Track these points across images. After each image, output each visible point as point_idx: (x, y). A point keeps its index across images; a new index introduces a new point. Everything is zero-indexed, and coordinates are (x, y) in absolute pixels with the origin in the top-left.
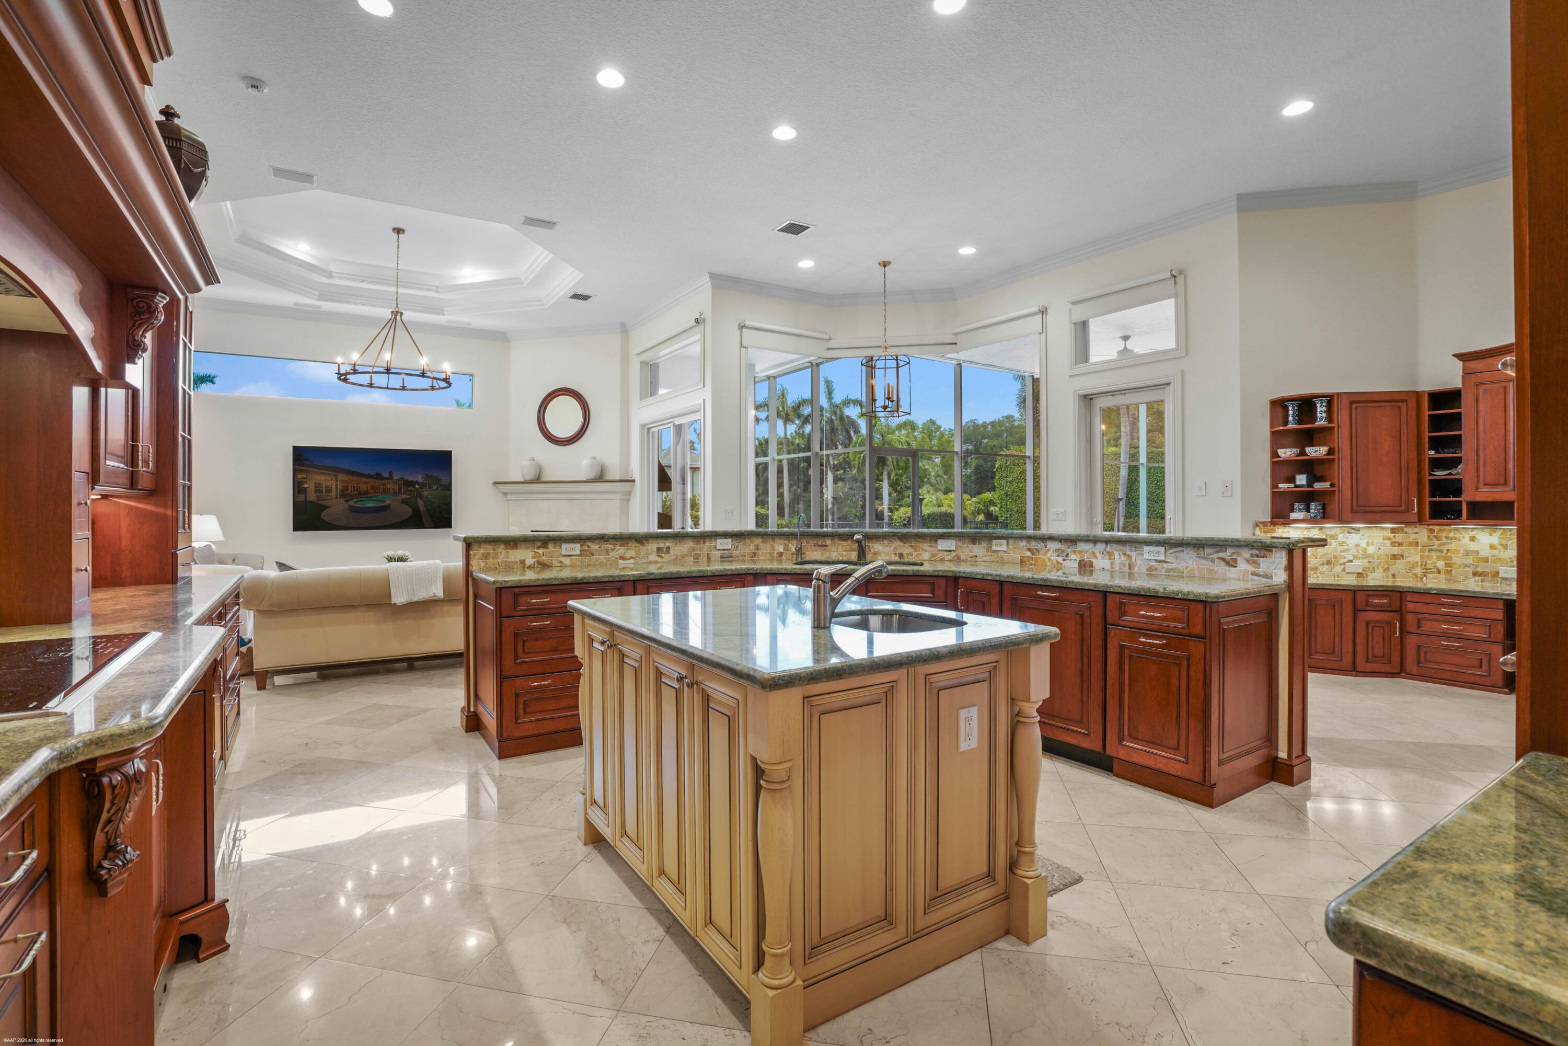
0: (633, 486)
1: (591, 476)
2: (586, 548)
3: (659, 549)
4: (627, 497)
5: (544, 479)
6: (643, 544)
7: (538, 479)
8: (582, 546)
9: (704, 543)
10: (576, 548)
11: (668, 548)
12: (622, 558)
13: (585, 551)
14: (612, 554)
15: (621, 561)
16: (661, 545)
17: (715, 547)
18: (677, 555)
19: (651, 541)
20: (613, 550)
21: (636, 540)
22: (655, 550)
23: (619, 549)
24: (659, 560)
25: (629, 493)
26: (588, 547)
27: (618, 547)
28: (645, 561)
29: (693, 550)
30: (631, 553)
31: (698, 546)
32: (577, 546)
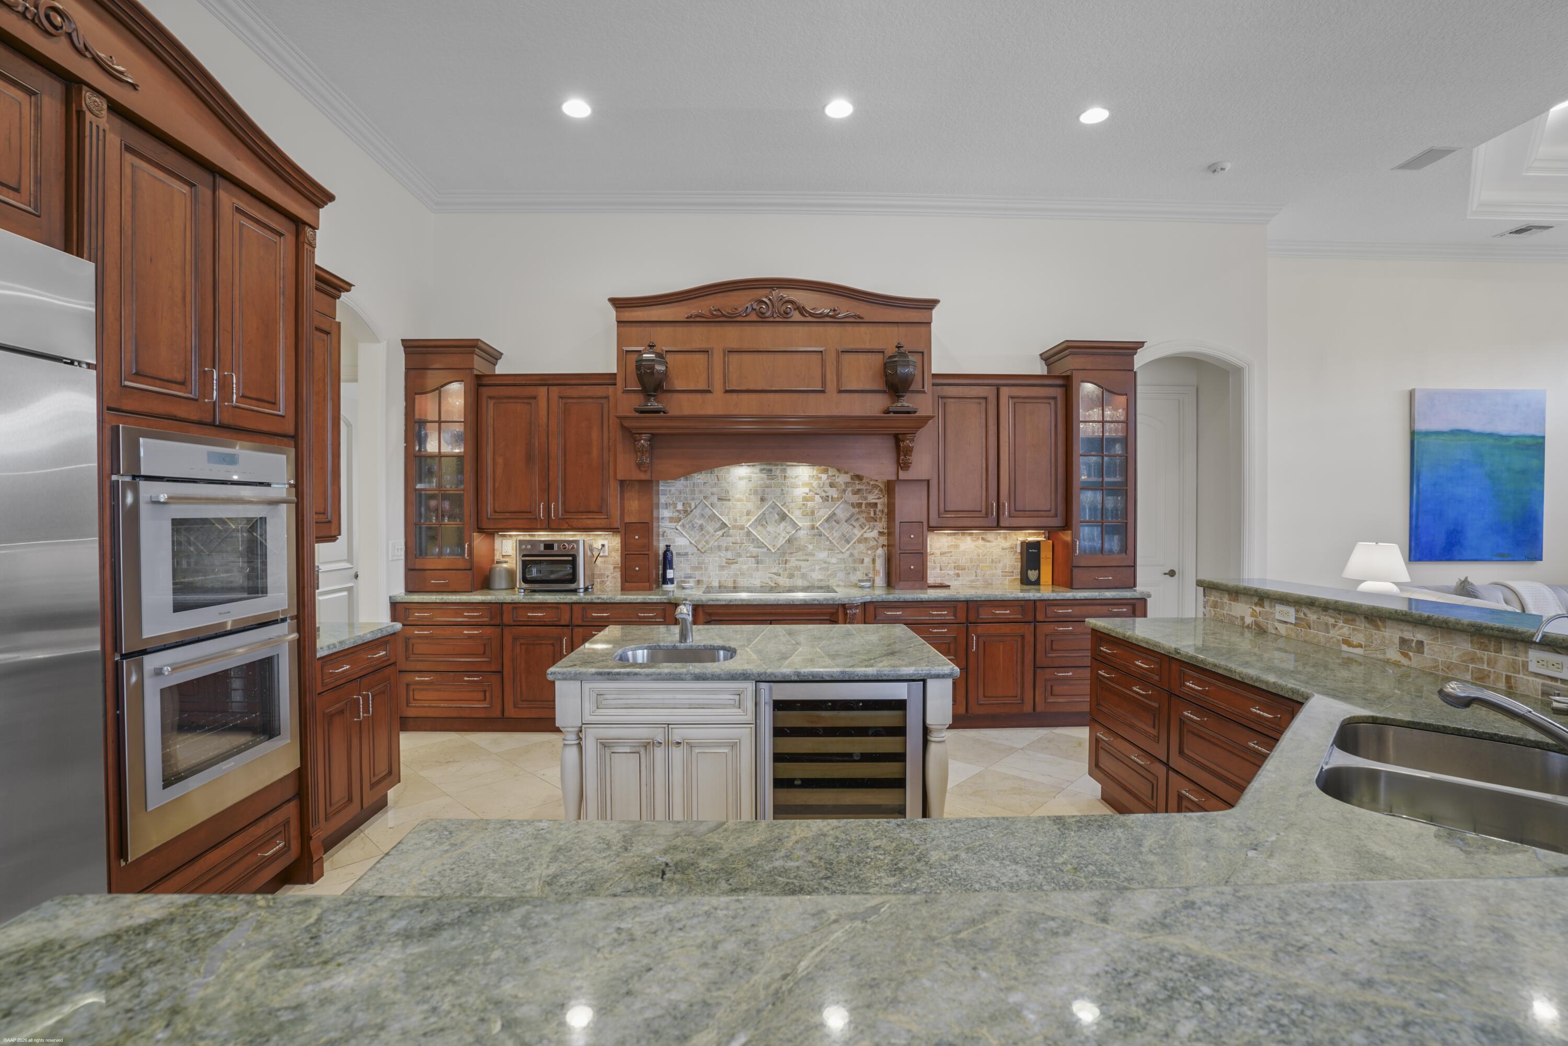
2: (1302, 615)
3: (1403, 641)
6: (1377, 627)
8: (1297, 611)
9: (1498, 650)
10: (1289, 614)
11: (1420, 644)
12: (1347, 642)
13: (1301, 619)
14: (1333, 633)
15: (1345, 648)
16: (1407, 635)
17: (1525, 665)
18: (1436, 661)
19: (1389, 623)
20: (1334, 626)
21: (1366, 618)
22: (1397, 641)
23: (1342, 627)
24: (1404, 661)
26: (1305, 614)
27: (1341, 624)
28: (1380, 656)
29: (1473, 660)
30: (1359, 638)
31: (1485, 655)
32: (1291, 611)
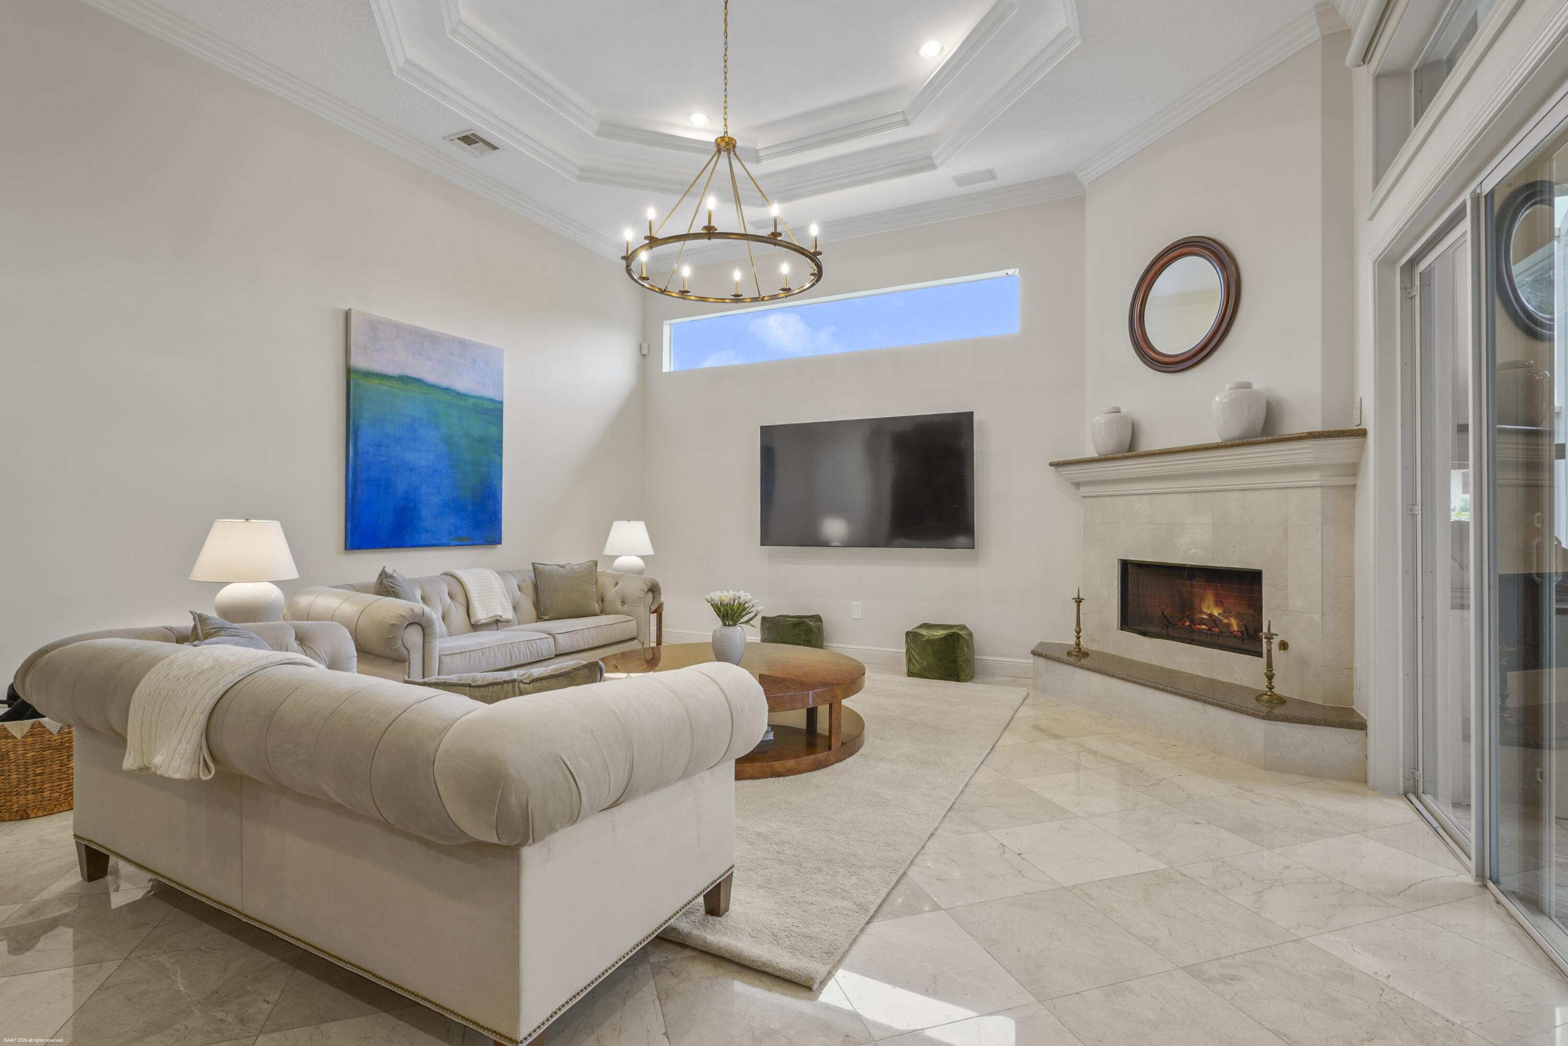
0: (1362, 448)
1: (1234, 430)
4: (1347, 481)
5: (1145, 445)
7: (1132, 446)
25: (1354, 469)
